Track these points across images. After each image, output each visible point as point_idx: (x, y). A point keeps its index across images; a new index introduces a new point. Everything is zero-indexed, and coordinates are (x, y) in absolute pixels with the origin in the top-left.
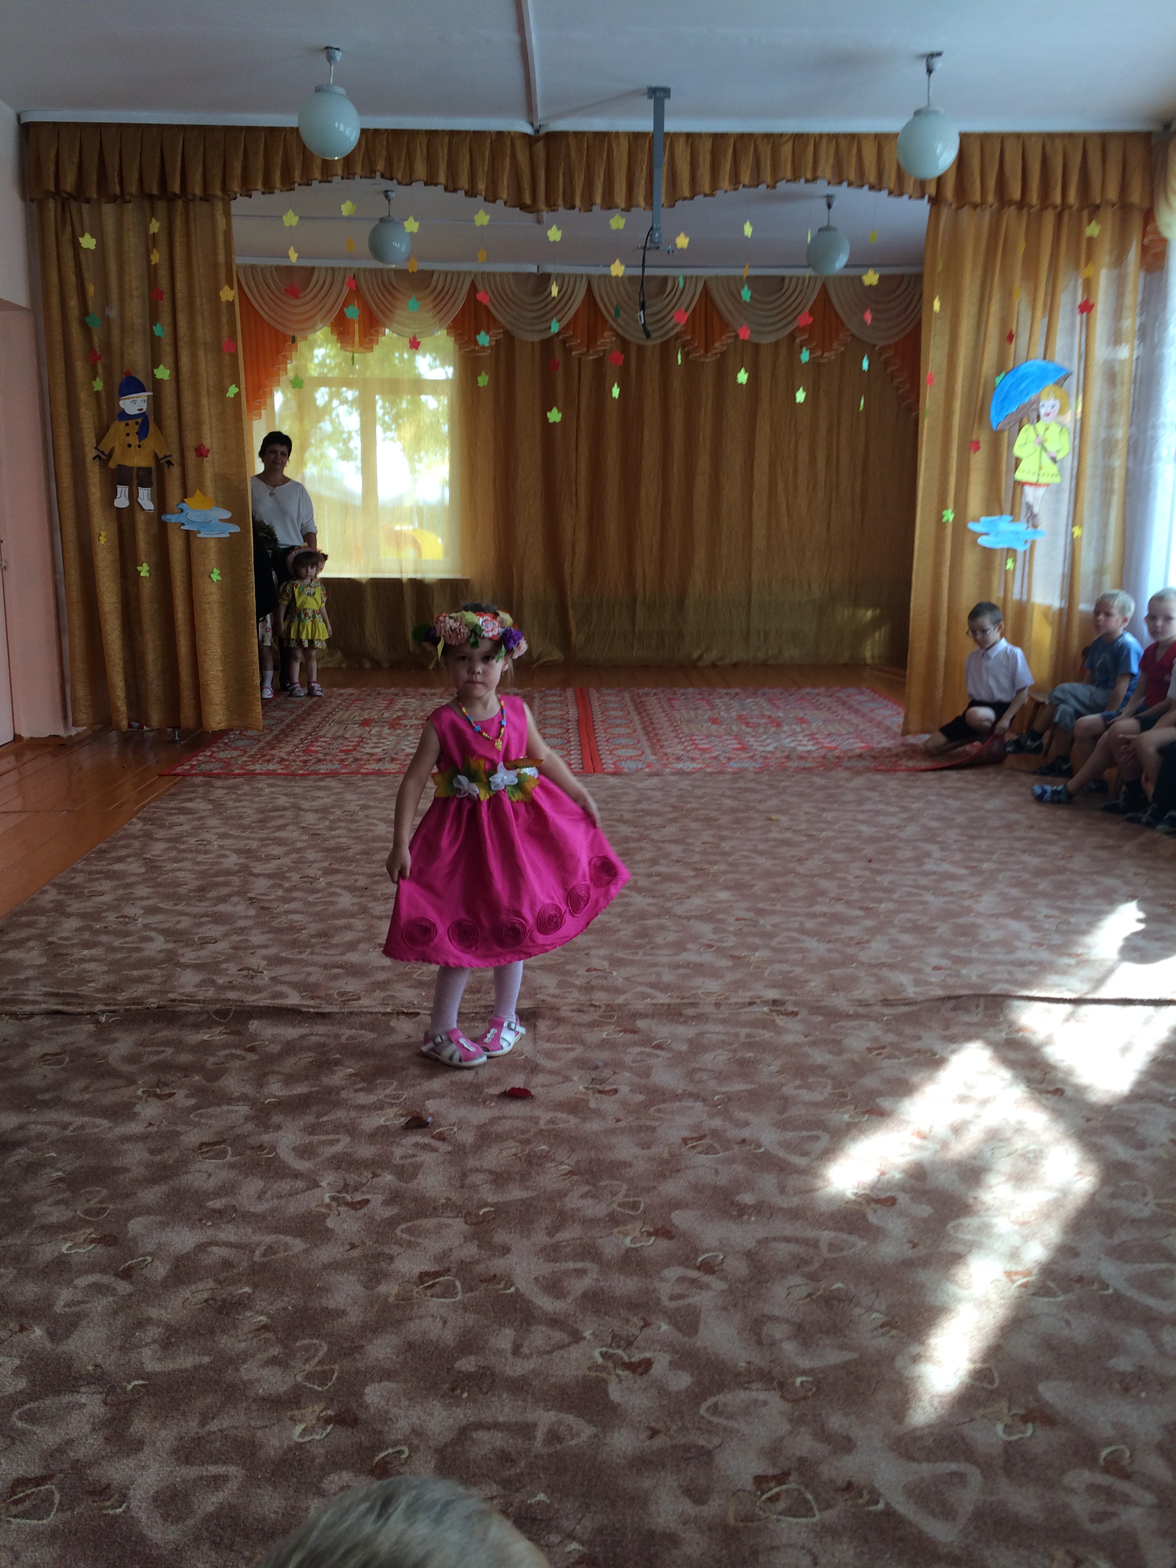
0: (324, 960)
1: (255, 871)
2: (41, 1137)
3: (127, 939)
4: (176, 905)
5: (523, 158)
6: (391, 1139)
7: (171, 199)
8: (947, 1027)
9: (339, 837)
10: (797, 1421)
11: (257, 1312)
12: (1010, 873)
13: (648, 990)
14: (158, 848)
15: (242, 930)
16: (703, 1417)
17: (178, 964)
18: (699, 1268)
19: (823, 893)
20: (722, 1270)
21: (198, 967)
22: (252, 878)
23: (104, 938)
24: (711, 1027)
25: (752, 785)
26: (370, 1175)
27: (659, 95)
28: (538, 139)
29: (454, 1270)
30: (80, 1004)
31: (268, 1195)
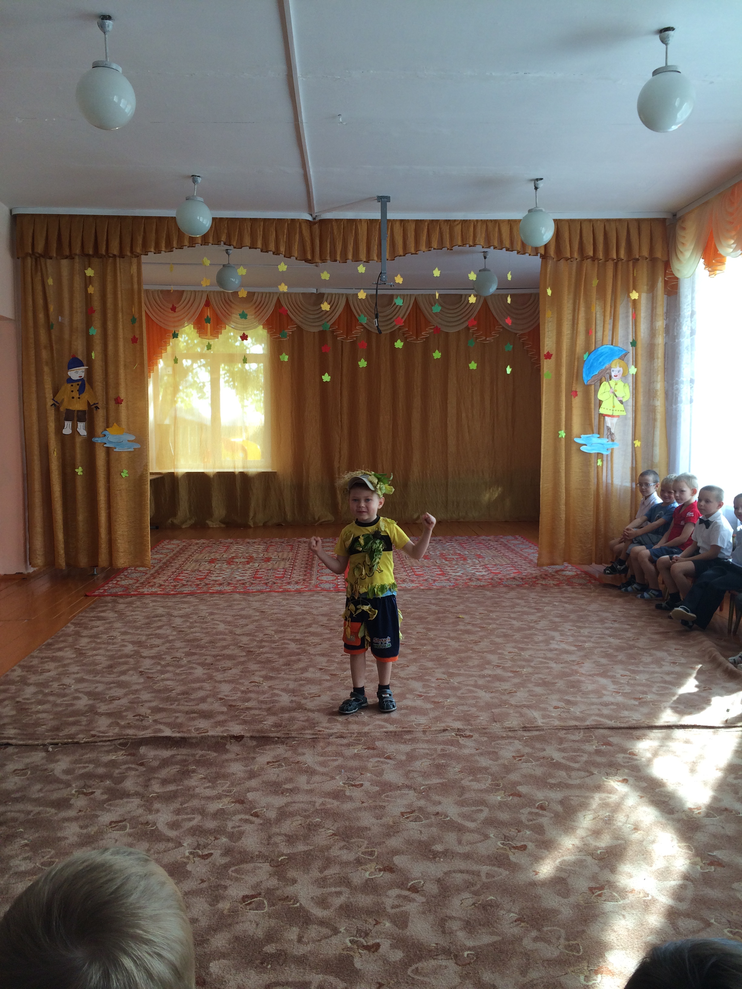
0: (186, 708)
1: (143, 655)
2: (14, 820)
3: (65, 699)
4: (95, 677)
5: (306, 234)
6: (226, 816)
7: (100, 257)
8: (561, 743)
9: (195, 632)
10: (464, 977)
12: (602, 649)
13: (383, 723)
14: (84, 642)
15: (137, 691)
16: (409, 976)
17: (97, 713)
18: (409, 890)
19: (489, 663)
20: (423, 890)
21: (109, 715)
22: (142, 659)
23: (51, 698)
24: (420, 745)
25: (448, 596)
26: (213, 839)
27: (384, 200)
28: (315, 223)
29: (263, 894)
30: (37, 739)
31: (152, 851)
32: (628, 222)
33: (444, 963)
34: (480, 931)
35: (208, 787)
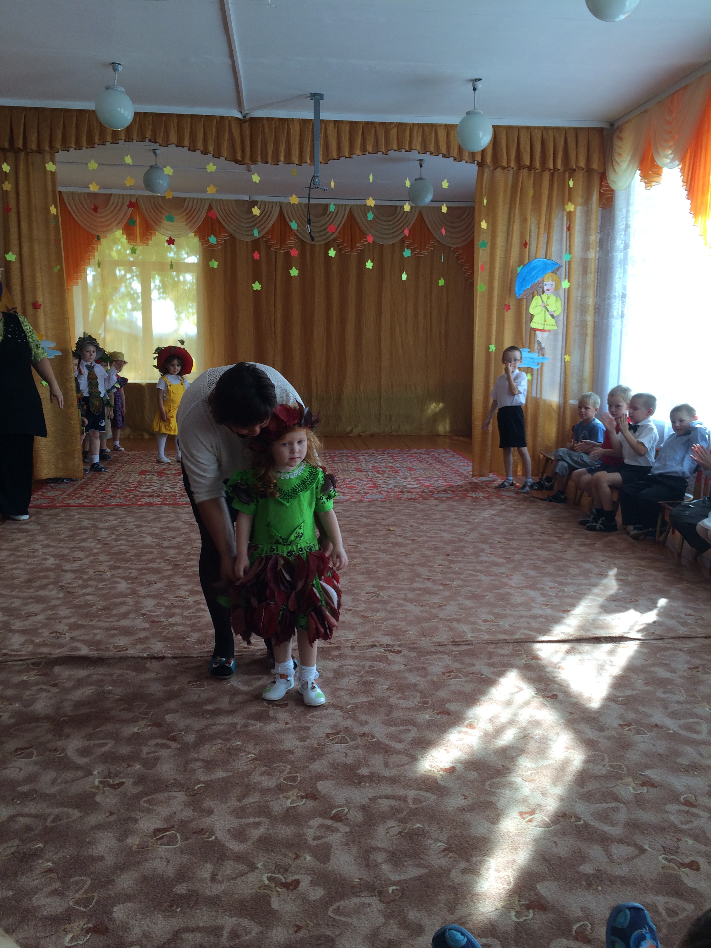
0: (106, 625)
1: (65, 568)
4: (12, 591)
5: (236, 132)
6: (141, 741)
7: (17, 151)
8: (490, 658)
9: (121, 545)
10: (388, 916)
11: (46, 860)
12: (531, 561)
15: (55, 607)
16: (330, 917)
17: (10, 631)
18: (332, 818)
19: (419, 576)
20: (347, 819)
21: (23, 632)
22: (62, 573)
24: (347, 662)
25: (379, 509)
26: (126, 766)
27: (317, 98)
28: (245, 122)
29: (176, 827)
31: (59, 781)
32: (565, 131)
33: (367, 900)
34: (405, 863)
35: (124, 709)
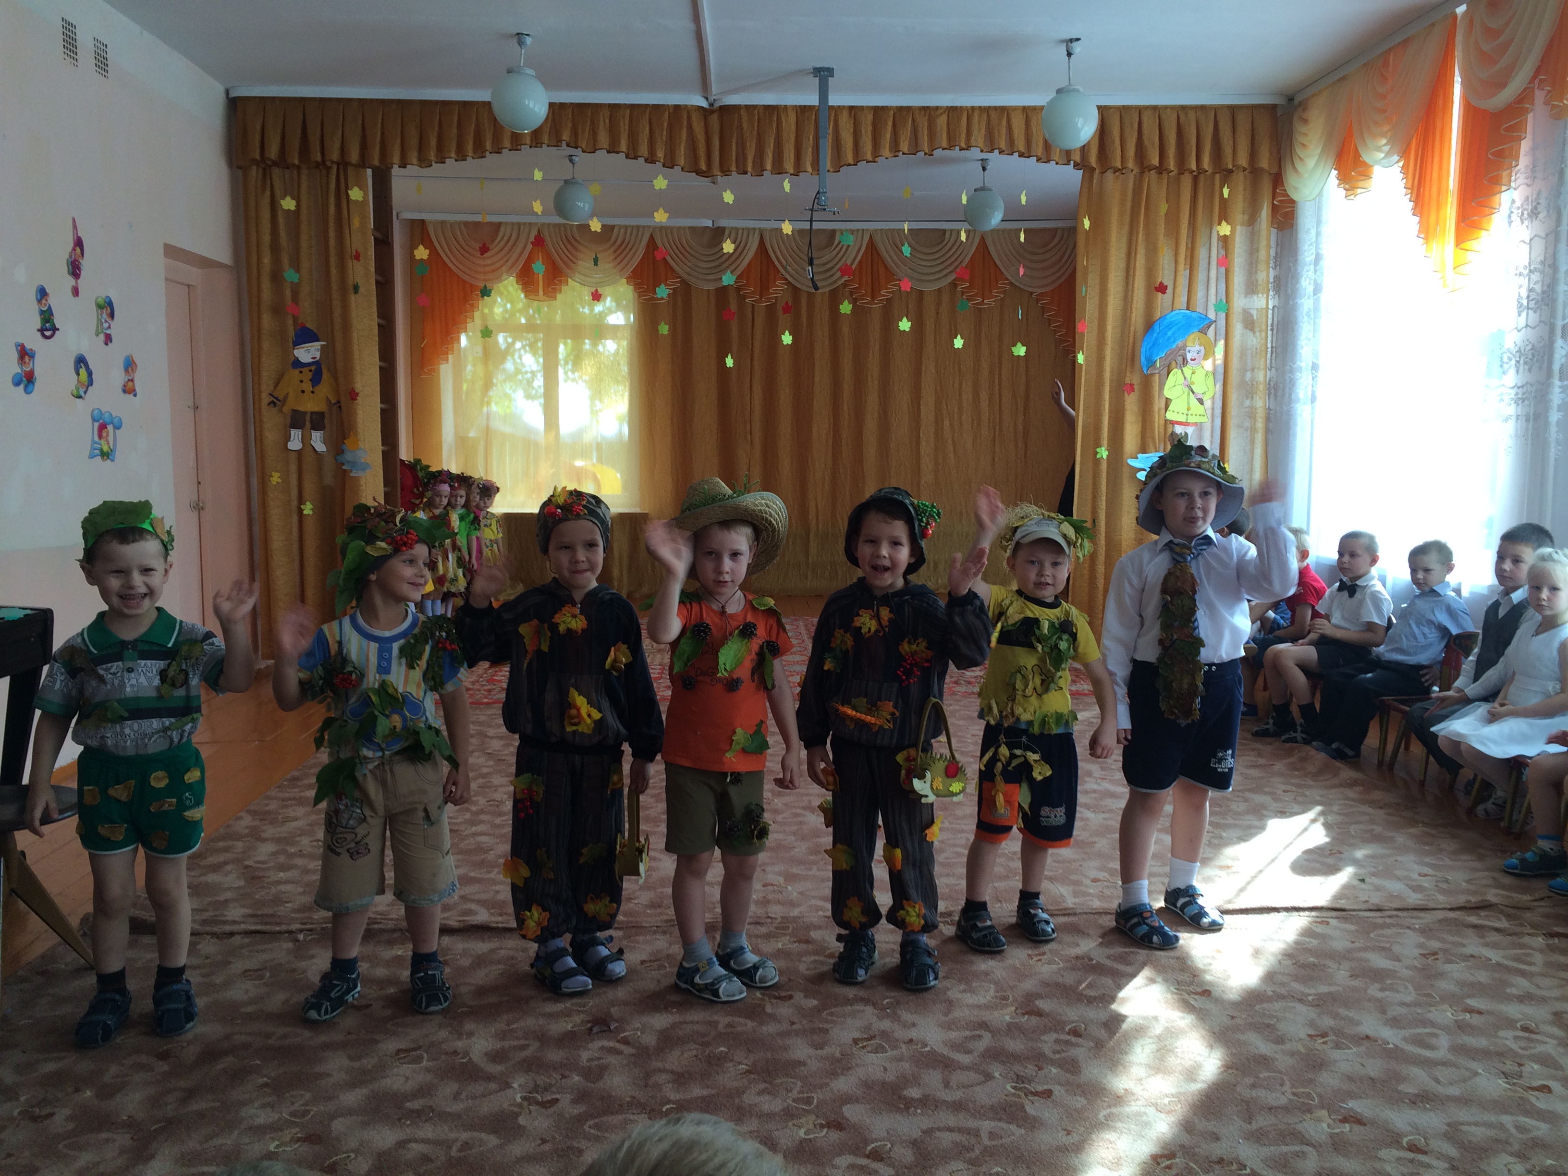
2: (246, 1046)
5: (698, 129)
6: (577, 1043)
18: (868, 1157)
20: (890, 1158)
23: (299, 861)
26: (559, 1077)
27: (823, 74)
28: (712, 112)
30: (278, 924)
31: (463, 1096)
32: (1216, 110)
